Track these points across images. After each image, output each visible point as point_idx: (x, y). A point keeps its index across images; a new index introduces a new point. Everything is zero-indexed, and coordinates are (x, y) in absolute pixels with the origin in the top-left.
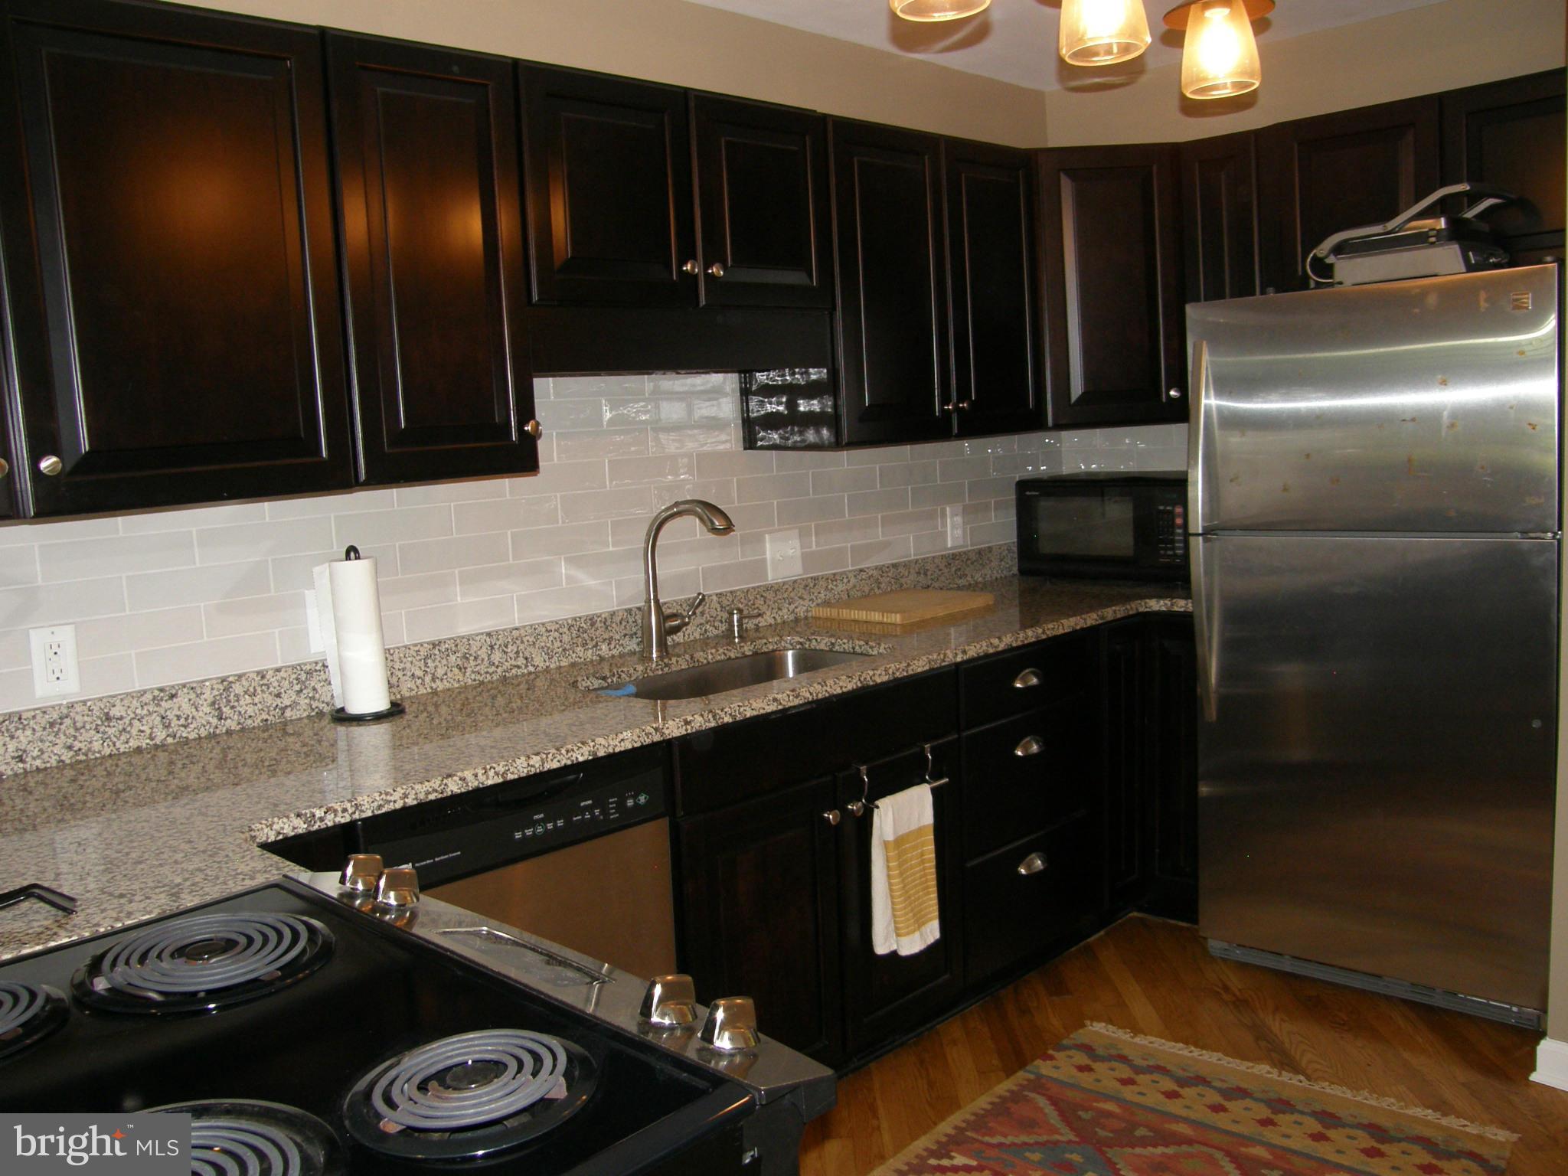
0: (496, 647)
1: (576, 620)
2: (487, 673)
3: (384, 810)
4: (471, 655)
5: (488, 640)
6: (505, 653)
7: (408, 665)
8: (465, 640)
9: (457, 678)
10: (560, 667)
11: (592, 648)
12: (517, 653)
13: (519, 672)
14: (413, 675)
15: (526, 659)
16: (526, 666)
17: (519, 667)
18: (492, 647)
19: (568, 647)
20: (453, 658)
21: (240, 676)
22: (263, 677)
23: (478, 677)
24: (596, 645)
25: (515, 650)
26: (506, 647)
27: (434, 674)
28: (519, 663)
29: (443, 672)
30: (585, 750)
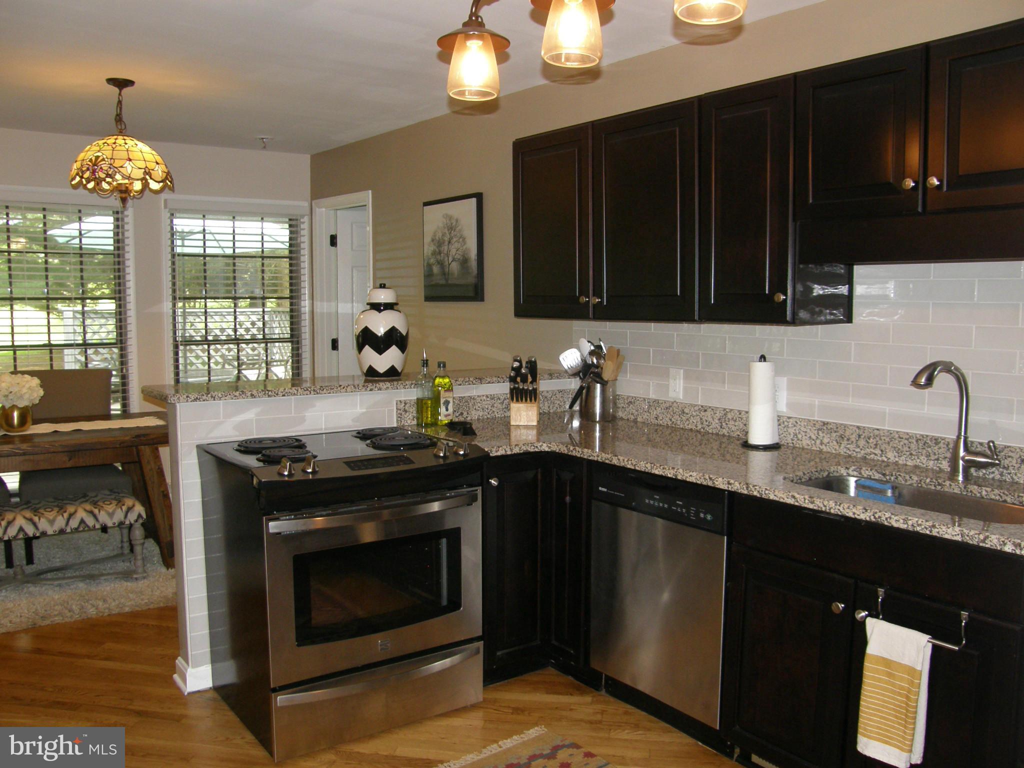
0: (862, 437)
1: (923, 437)
2: (854, 451)
3: (590, 458)
4: (845, 437)
5: (857, 430)
6: (868, 443)
7: (808, 431)
8: (843, 426)
9: (835, 447)
10: (906, 465)
11: (934, 460)
12: (876, 445)
13: (876, 458)
14: (810, 437)
15: (882, 451)
16: (881, 456)
17: (876, 454)
18: (859, 436)
19: (914, 453)
20: (834, 435)
21: (731, 410)
22: (740, 414)
23: (848, 452)
24: (938, 459)
25: (875, 443)
26: (869, 439)
27: (821, 440)
28: (876, 452)
29: (827, 441)
30: (672, 472)
